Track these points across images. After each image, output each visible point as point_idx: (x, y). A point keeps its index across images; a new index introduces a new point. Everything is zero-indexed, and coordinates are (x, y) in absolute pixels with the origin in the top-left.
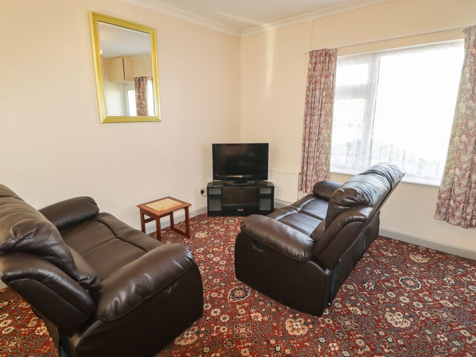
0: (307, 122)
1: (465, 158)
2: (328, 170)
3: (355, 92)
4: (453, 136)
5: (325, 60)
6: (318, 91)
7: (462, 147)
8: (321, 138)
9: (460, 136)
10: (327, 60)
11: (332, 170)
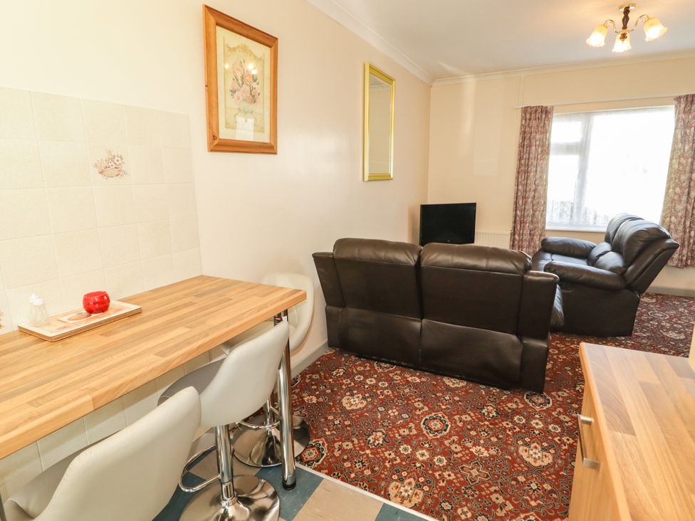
0: (520, 180)
1: (680, 207)
2: (544, 227)
3: (569, 149)
4: (668, 189)
5: (541, 116)
6: (533, 148)
7: (676, 197)
8: (537, 195)
9: (674, 188)
10: (543, 117)
11: (547, 227)
